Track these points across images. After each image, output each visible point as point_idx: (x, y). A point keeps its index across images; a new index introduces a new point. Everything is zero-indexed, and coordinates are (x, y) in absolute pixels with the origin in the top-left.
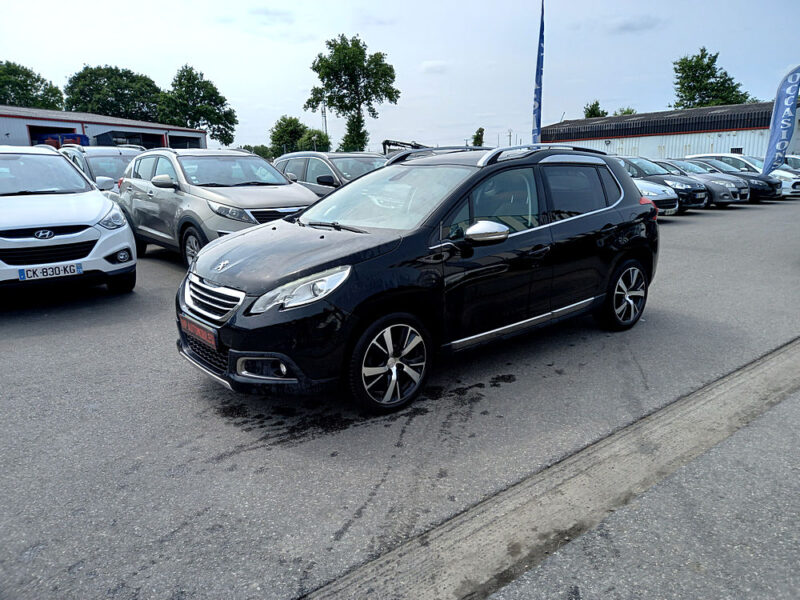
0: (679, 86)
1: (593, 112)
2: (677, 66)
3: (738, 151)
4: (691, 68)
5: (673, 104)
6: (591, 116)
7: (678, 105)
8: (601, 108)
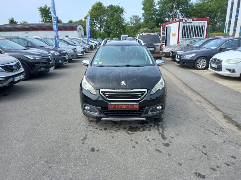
0: (41, 15)
1: (12, 21)
2: (39, 9)
3: (67, 36)
4: (44, 10)
5: (41, 21)
6: (12, 23)
7: (42, 21)
8: (15, 20)
